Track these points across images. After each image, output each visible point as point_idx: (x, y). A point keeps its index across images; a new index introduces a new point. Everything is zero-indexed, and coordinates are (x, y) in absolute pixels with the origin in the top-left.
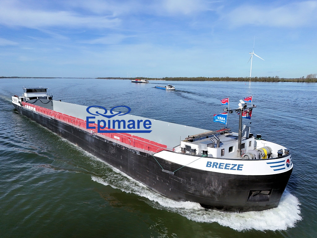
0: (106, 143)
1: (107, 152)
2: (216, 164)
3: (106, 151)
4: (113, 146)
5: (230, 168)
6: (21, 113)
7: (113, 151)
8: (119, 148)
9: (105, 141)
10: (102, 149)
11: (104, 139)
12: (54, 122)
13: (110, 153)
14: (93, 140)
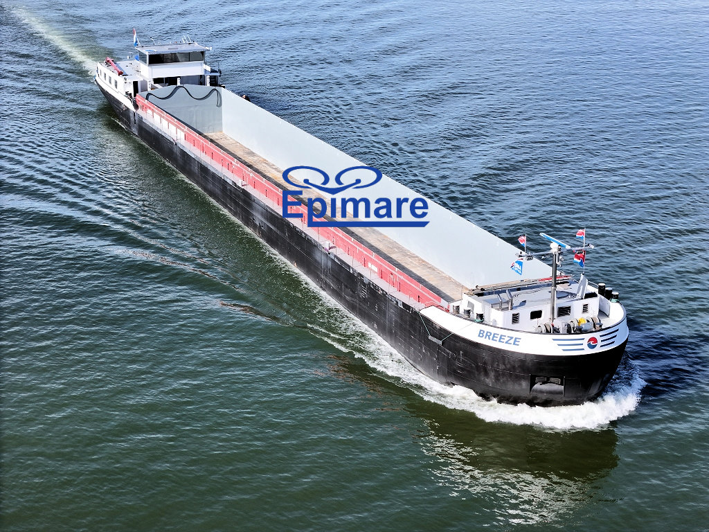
0: (353, 274)
1: (354, 292)
2: (489, 334)
3: (352, 291)
4: (364, 284)
5: (505, 341)
6: (135, 130)
7: (364, 294)
8: (373, 290)
9: (351, 271)
10: (346, 286)
11: (349, 266)
12: (241, 195)
13: (359, 296)
14: (330, 264)
